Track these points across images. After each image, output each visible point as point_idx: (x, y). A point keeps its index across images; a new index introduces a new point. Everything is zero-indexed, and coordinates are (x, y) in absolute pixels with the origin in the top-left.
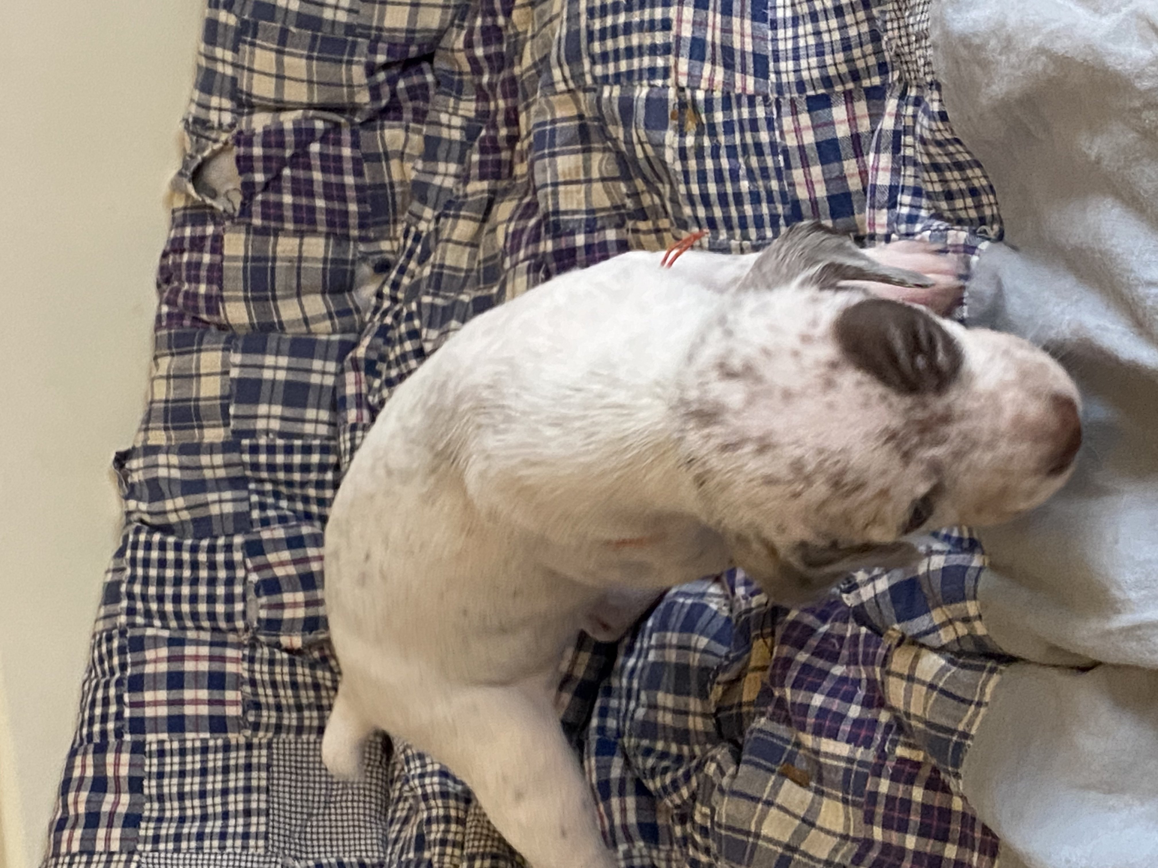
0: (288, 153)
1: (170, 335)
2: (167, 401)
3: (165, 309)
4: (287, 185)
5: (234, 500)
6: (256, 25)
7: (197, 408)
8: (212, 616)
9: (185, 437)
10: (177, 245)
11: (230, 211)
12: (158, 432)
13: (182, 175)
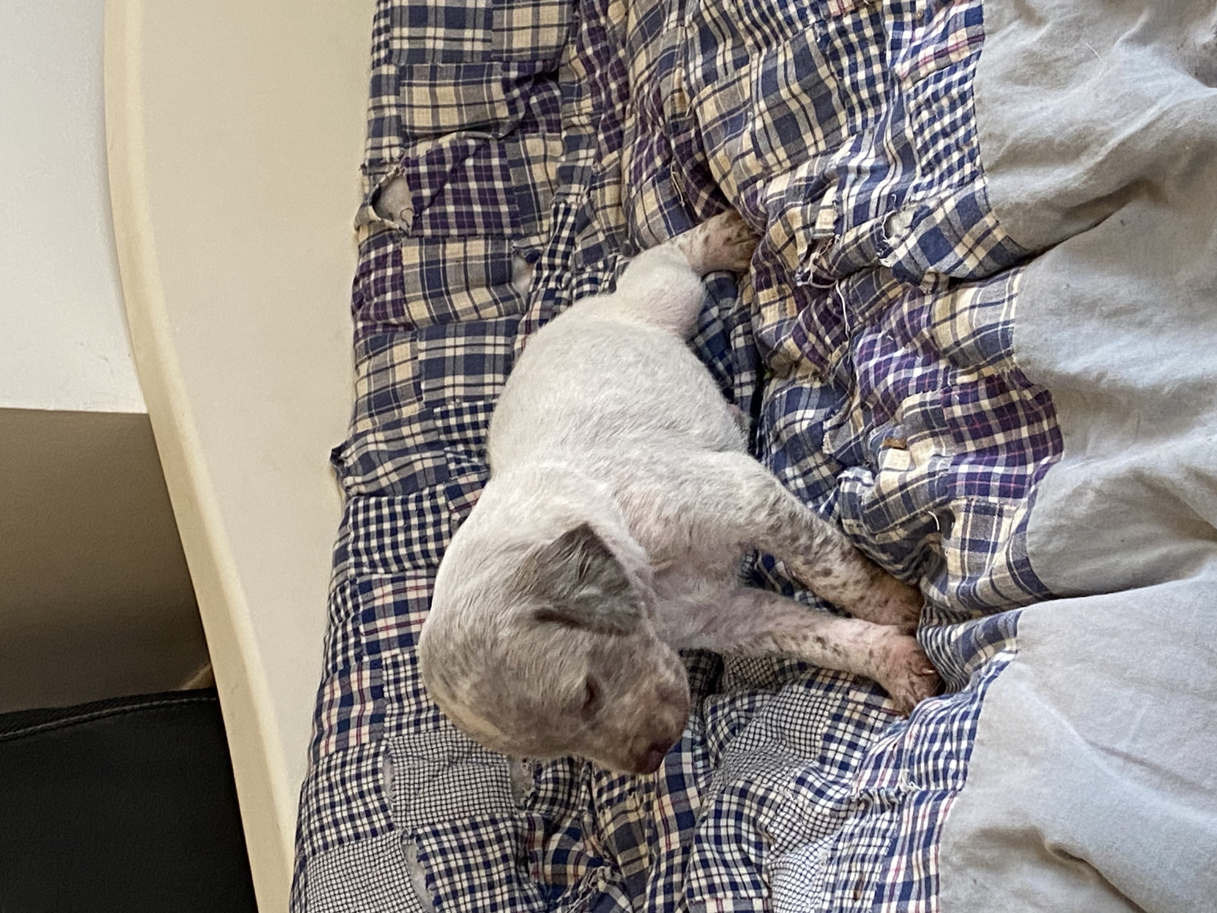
0: (448, 167)
1: (366, 342)
2: (369, 394)
3: (360, 325)
4: (449, 197)
5: (433, 458)
6: (411, 68)
7: (394, 391)
8: (426, 554)
9: (387, 417)
10: (365, 270)
11: (405, 227)
12: (364, 421)
13: (364, 205)
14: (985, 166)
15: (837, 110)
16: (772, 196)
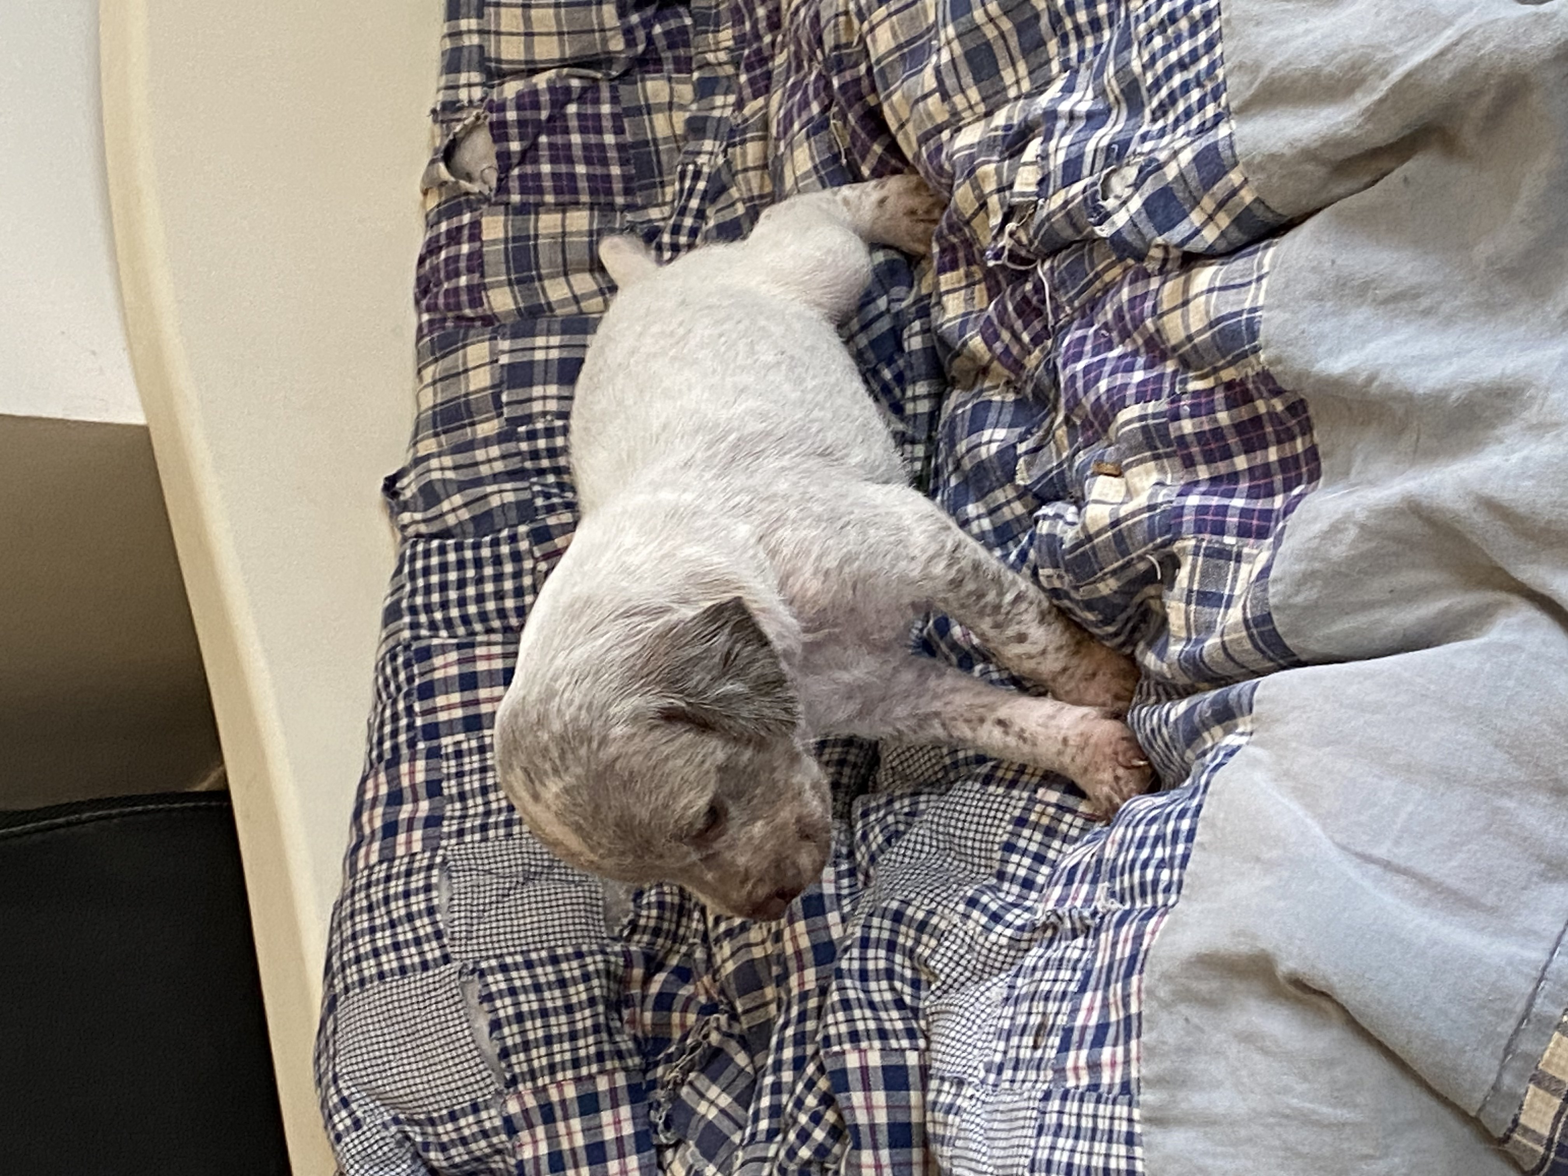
0: (544, 115)
1: (432, 340)
2: (435, 406)
3: (426, 317)
4: (544, 153)
5: (515, 490)
7: (467, 403)
8: (502, 613)
9: (457, 437)
10: (434, 245)
11: (487, 192)
12: (426, 442)
13: (433, 162)
14: (1233, 105)
15: (1046, 38)
16: (958, 151)
